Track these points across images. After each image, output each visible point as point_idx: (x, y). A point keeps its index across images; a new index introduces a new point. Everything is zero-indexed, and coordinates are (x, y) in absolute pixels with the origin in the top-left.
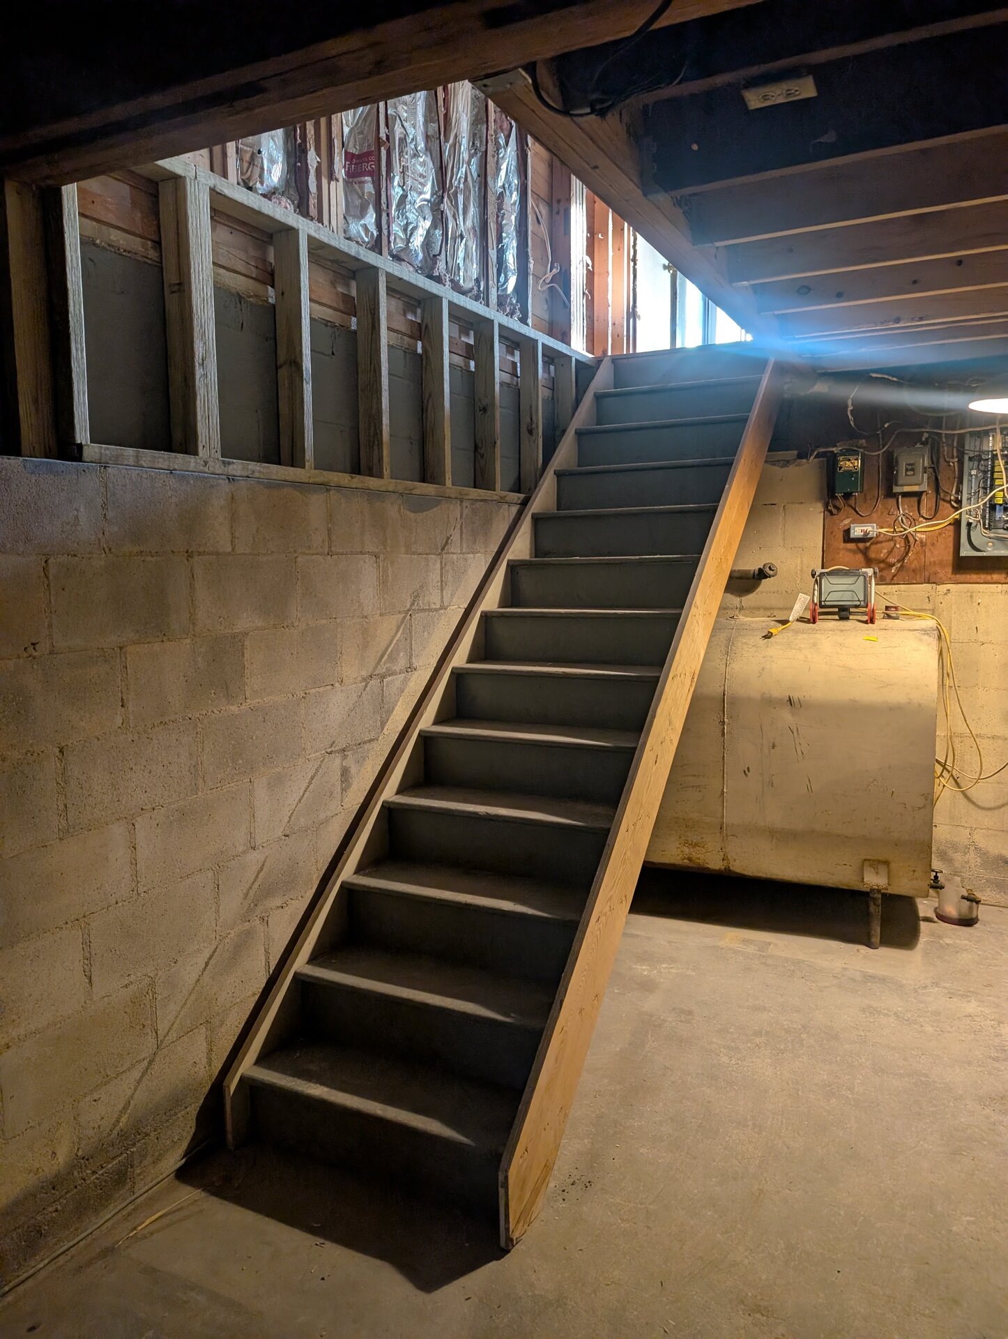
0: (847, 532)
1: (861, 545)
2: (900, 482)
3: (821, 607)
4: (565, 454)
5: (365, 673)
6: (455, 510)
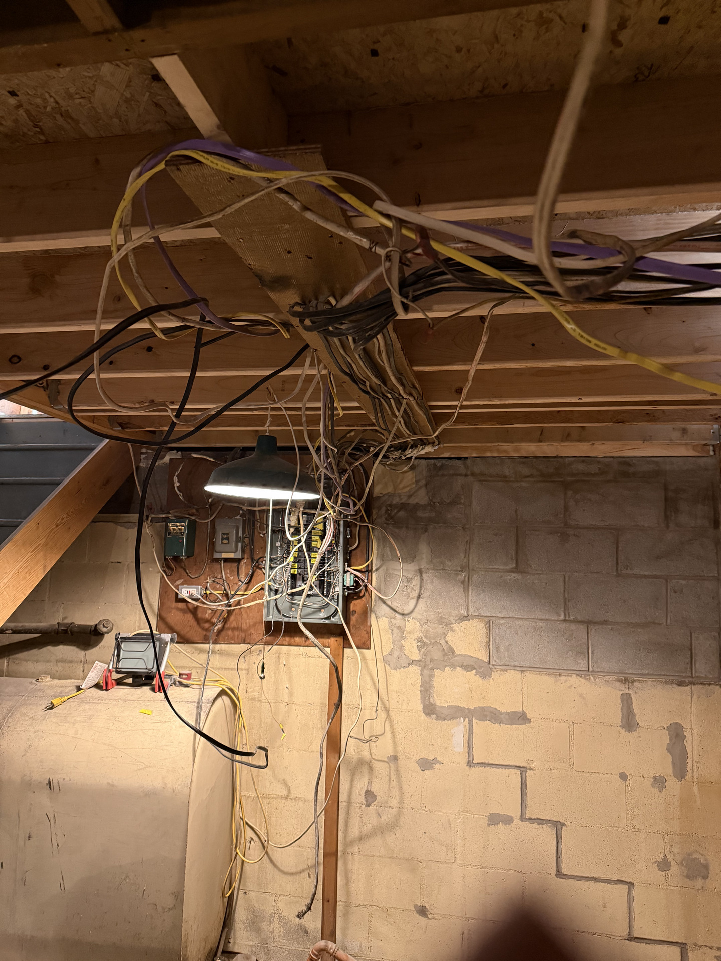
0: (177, 594)
1: (190, 605)
2: (218, 548)
3: (117, 672)
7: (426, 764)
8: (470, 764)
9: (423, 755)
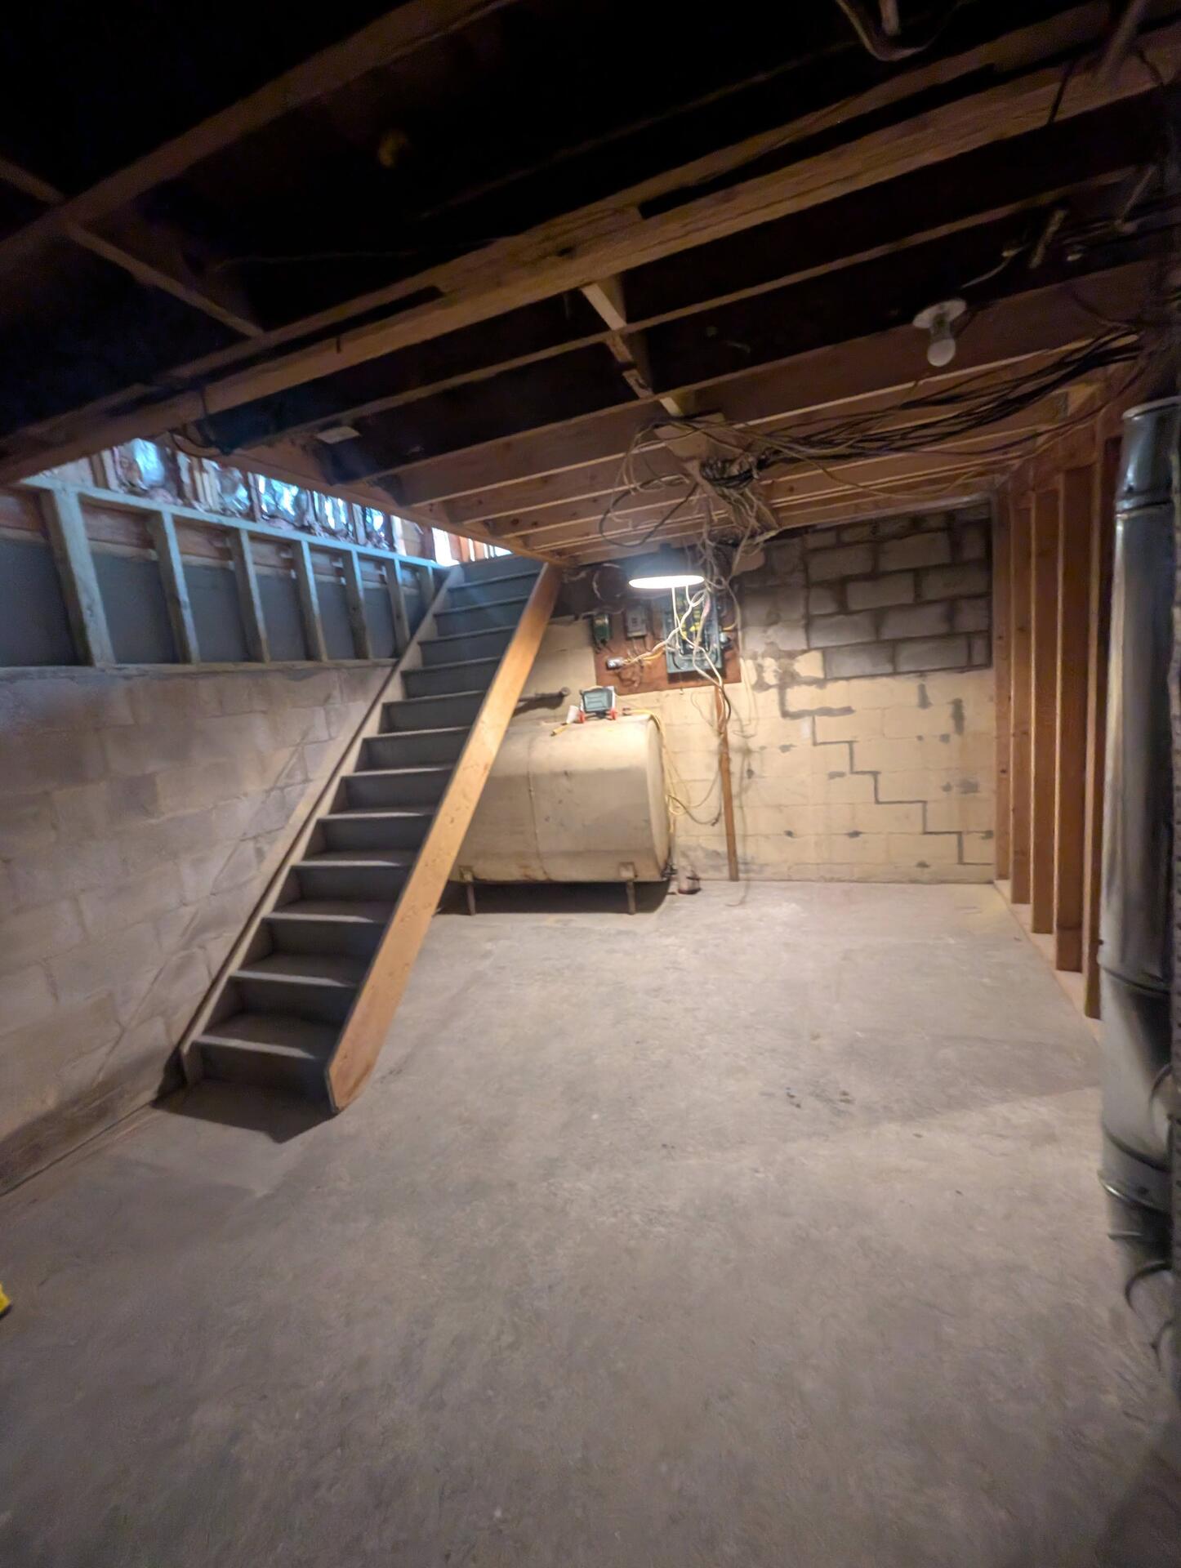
0: (607, 664)
1: (617, 671)
2: (630, 630)
3: (587, 712)
4: (427, 629)
5: (267, 787)
6: (334, 676)
7: (785, 748)
8: (815, 744)
9: (783, 743)
